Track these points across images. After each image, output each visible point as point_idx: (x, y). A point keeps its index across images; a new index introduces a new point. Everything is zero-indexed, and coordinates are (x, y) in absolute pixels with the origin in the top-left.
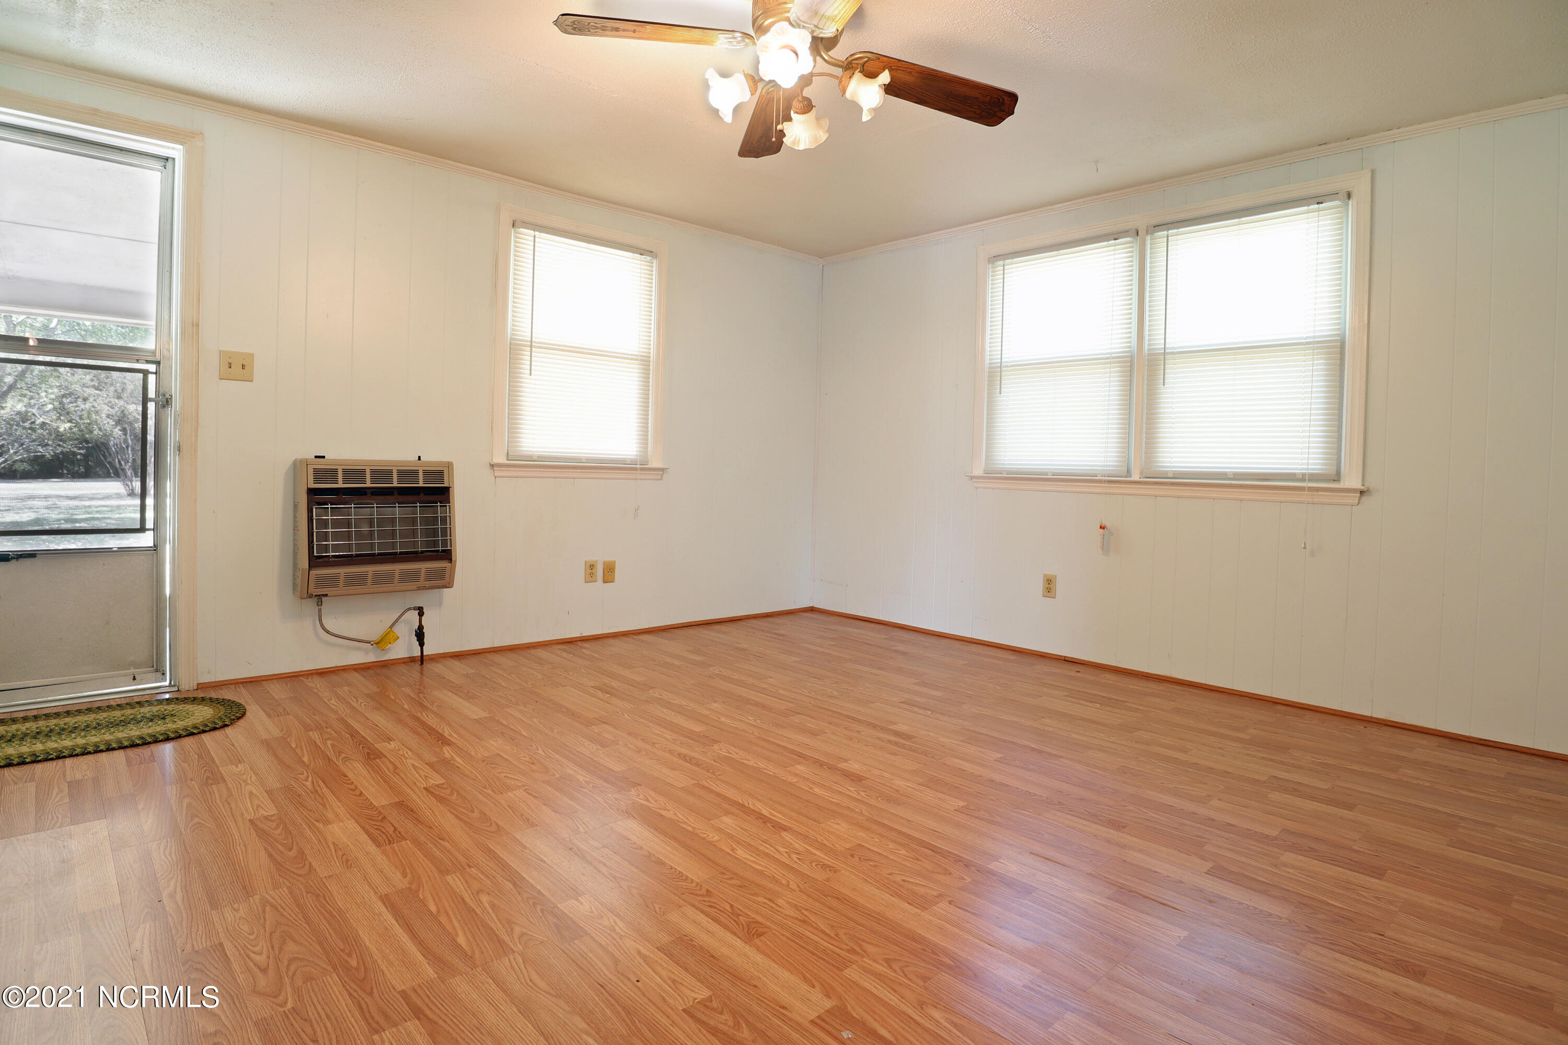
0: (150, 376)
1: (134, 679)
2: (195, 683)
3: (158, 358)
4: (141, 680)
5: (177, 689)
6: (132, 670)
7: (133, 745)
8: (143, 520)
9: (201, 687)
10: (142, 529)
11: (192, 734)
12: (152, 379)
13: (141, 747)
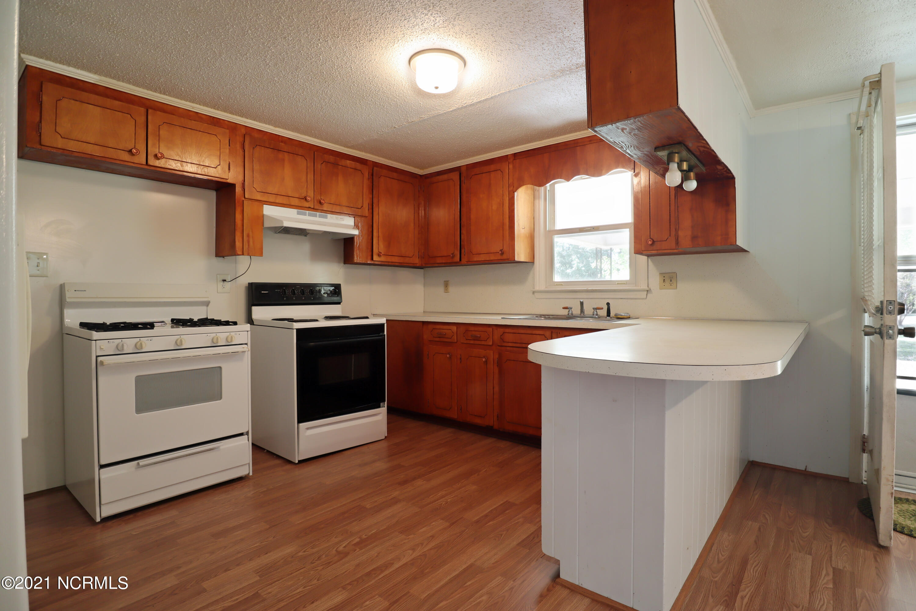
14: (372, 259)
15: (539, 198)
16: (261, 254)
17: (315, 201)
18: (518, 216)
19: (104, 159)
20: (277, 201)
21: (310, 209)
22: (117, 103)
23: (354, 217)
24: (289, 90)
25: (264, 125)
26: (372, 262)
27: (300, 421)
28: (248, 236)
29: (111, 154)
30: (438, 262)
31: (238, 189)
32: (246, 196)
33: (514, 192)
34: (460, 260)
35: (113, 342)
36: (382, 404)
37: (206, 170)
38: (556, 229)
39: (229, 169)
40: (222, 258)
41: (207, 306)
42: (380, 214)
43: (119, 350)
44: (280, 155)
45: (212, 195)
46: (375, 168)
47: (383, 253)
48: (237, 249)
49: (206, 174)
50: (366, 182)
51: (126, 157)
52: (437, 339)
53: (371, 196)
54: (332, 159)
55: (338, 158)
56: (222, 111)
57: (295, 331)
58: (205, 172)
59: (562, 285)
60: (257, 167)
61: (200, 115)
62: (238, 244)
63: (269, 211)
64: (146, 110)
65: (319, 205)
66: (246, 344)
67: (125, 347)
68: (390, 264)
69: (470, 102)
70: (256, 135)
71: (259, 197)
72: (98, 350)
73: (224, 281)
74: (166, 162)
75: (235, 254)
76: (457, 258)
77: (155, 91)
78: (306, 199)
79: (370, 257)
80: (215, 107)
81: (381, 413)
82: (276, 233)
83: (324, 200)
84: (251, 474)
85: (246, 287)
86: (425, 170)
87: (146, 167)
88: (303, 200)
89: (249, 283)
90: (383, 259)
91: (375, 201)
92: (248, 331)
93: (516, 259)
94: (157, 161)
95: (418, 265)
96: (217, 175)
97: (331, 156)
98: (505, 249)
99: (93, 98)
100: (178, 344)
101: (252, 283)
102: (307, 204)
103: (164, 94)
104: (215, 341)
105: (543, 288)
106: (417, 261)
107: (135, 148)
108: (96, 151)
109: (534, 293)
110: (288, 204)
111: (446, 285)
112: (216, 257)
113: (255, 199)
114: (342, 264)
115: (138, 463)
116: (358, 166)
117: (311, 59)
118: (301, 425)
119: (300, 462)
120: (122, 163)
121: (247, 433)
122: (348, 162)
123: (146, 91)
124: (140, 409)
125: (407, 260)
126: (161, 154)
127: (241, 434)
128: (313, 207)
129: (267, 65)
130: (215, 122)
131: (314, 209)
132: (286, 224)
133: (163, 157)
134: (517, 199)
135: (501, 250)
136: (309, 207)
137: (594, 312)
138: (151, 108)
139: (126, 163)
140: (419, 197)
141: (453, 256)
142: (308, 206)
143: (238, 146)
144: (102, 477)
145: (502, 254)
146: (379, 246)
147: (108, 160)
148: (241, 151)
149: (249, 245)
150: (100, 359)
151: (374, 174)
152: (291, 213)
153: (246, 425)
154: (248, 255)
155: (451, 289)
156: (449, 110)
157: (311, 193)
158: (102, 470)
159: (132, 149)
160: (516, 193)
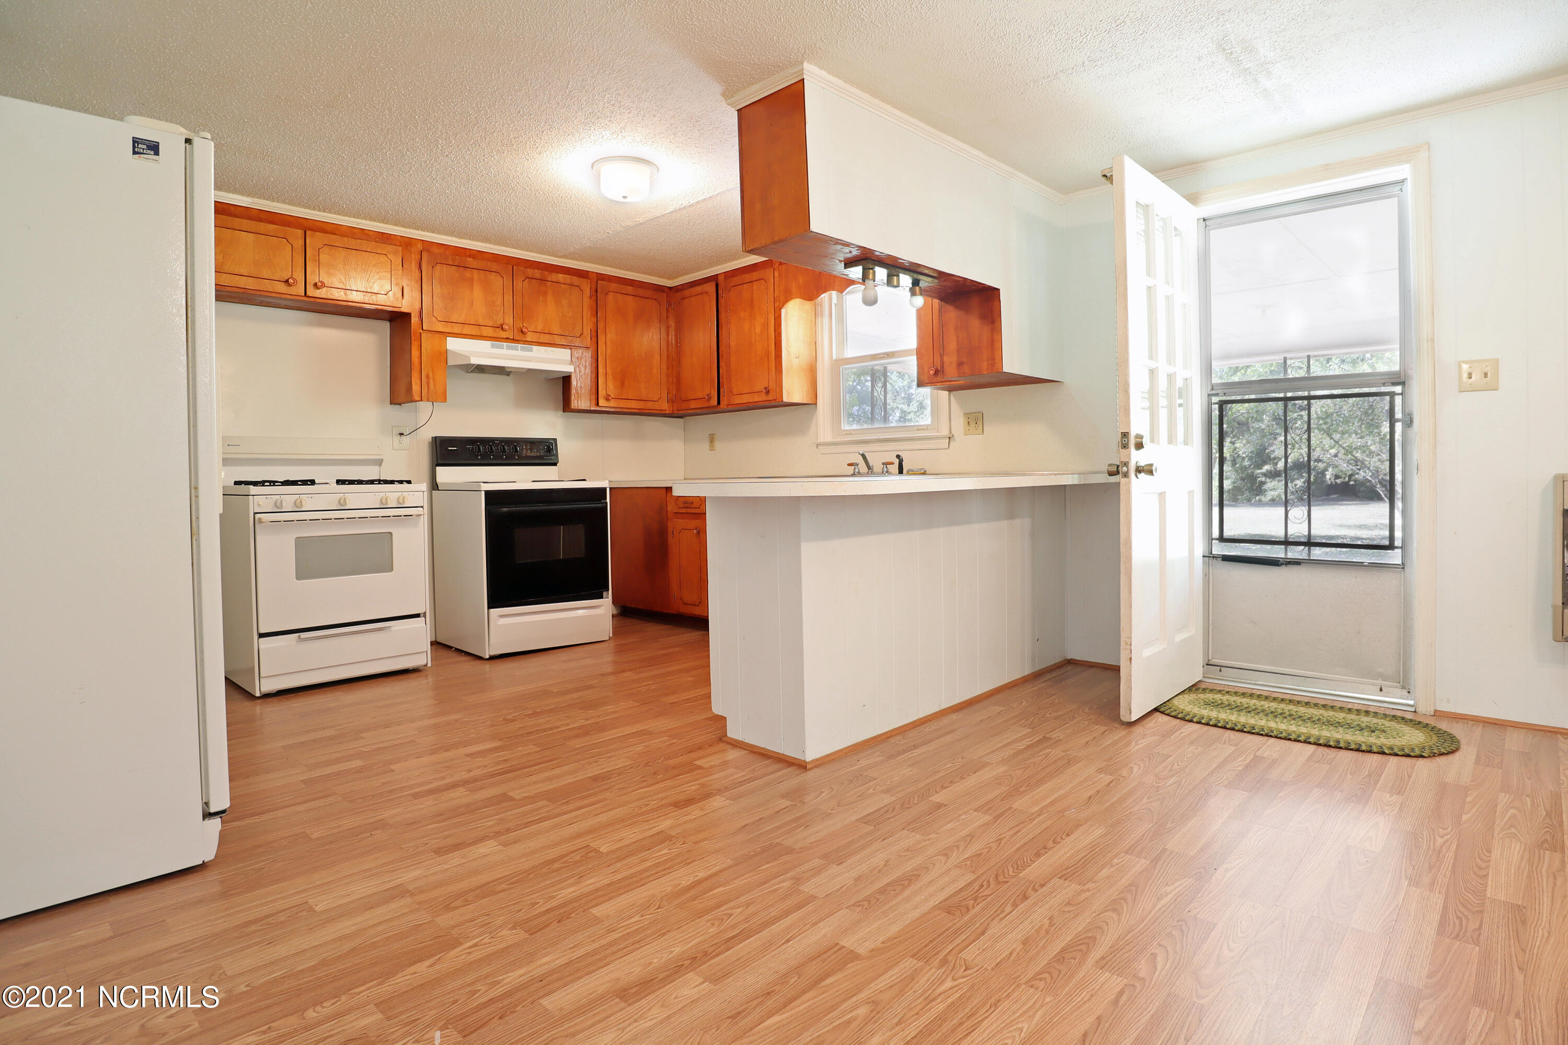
0: (1396, 397)
1: (1381, 690)
2: (1433, 709)
3: (1402, 379)
4: (1388, 693)
5: (1414, 710)
6: (1380, 682)
7: (1327, 746)
8: (1392, 538)
9: (1438, 714)
10: (1391, 547)
11: (1383, 753)
12: (1398, 400)
13: (1332, 749)
14: (597, 404)
15: (822, 315)
16: (444, 400)
17: (516, 330)
18: (787, 341)
19: (258, 293)
20: (464, 333)
21: (508, 340)
22: (272, 227)
23: (571, 349)
24: (466, 201)
25: (446, 237)
26: (598, 409)
27: (489, 607)
28: (428, 377)
29: (266, 286)
30: (692, 407)
31: (414, 319)
32: (424, 328)
33: (780, 309)
34: (719, 403)
35: (271, 498)
36: (605, 594)
37: (374, 298)
38: (846, 357)
39: (403, 295)
40: (398, 406)
41: (380, 465)
42: (608, 343)
43: (277, 507)
44: (468, 274)
45: (386, 326)
46: (600, 282)
47: (613, 397)
48: (414, 394)
49: (375, 303)
50: (587, 301)
51: (282, 288)
52: (683, 511)
53: (594, 320)
54: (537, 273)
55: (546, 272)
56: (392, 225)
57: (483, 493)
58: (373, 300)
59: (852, 434)
60: (437, 290)
61: (366, 232)
62: (415, 387)
63: (453, 344)
64: (303, 232)
65: (521, 334)
66: (422, 507)
67: (284, 504)
68: (624, 410)
69: (685, 203)
70: (436, 250)
71: (440, 327)
72: (256, 506)
73: (401, 434)
74: (327, 291)
75: (413, 401)
76: (714, 401)
77: (314, 209)
78: (502, 328)
79: (594, 402)
80: (384, 220)
81: (602, 606)
82: (467, 372)
83: (526, 328)
84: (429, 665)
85: (429, 442)
86: (675, 280)
87: (305, 299)
88: (497, 330)
89: (432, 437)
90: (613, 403)
91: (601, 326)
92: (423, 492)
93: (785, 399)
94: (317, 291)
95: (667, 412)
96: (388, 304)
97: (536, 271)
98: (772, 386)
99: (245, 224)
100: (342, 503)
101: (436, 437)
102: (504, 335)
103: (324, 211)
104: (384, 501)
105: (829, 438)
106: (665, 406)
107: (292, 277)
108: (250, 284)
109: (817, 445)
110: (479, 334)
111: (712, 439)
112: (392, 402)
113: (436, 330)
114: (561, 413)
115: (299, 636)
116: (576, 280)
117: (481, 172)
118: (492, 610)
119: (492, 658)
120: (278, 295)
121: (425, 613)
122: (561, 276)
123: (303, 210)
124: (301, 574)
125: (650, 405)
126: (322, 282)
127: (418, 616)
128: (512, 338)
129: (434, 180)
130: (385, 238)
131: (514, 340)
132: (475, 361)
133: (323, 285)
134: (786, 319)
135: (765, 388)
136: (508, 338)
137: (883, 469)
138: (310, 230)
139: (283, 296)
140: (667, 317)
141: (710, 398)
142: (505, 337)
143: (414, 266)
144: (261, 647)
145: (768, 392)
146: (607, 386)
147: (262, 293)
148: (417, 271)
149: (428, 389)
150: (258, 516)
151: (599, 290)
152: (485, 346)
153: (422, 603)
154: (428, 400)
155: (717, 445)
156: (666, 212)
157: (509, 320)
158: (261, 639)
159: (288, 279)
160: (783, 311)
